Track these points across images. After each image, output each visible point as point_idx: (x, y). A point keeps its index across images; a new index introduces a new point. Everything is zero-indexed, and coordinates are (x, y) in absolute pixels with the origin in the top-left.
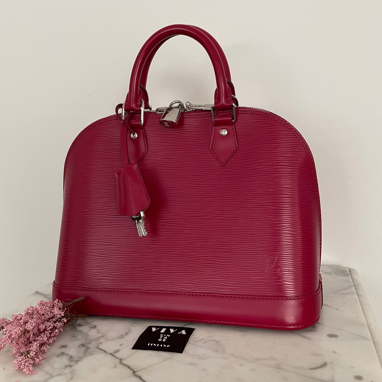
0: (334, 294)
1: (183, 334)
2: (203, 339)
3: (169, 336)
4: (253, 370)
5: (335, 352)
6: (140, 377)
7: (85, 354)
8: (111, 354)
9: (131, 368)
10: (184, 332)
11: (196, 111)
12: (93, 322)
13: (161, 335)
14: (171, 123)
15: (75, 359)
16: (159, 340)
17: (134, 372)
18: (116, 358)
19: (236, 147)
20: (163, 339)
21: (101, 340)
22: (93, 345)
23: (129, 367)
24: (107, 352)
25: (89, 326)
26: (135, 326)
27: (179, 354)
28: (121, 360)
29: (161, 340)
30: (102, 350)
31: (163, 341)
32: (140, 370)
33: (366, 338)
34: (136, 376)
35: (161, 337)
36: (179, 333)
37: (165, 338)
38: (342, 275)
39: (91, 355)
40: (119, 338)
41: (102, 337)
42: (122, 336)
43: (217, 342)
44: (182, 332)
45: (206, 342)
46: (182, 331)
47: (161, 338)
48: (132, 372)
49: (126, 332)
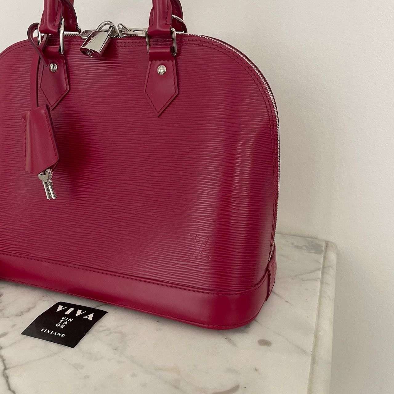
0: (293, 279)
2: (109, 329)
3: (71, 321)
4: (144, 385)
6: (7, 378)
9: (6, 362)
10: (91, 317)
11: (131, 37)
12: (3, 288)
14: (94, 53)
16: (56, 325)
17: (5, 369)
19: (175, 92)
20: (61, 324)
23: (3, 360)
27: (70, 348)
28: (1, 348)
29: (59, 326)
31: (61, 327)
32: (13, 367)
34: (4, 375)
35: (62, 321)
36: (84, 317)
37: (65, 323)
38: (314, 251)
40: (16, 316)
42: (22, 312)
43: (123, 335)
44: (88, 317)
45: (111, 333)
46: (90, 315)
47: (60, 322)
48: (3, 368)
49: (29, 308)
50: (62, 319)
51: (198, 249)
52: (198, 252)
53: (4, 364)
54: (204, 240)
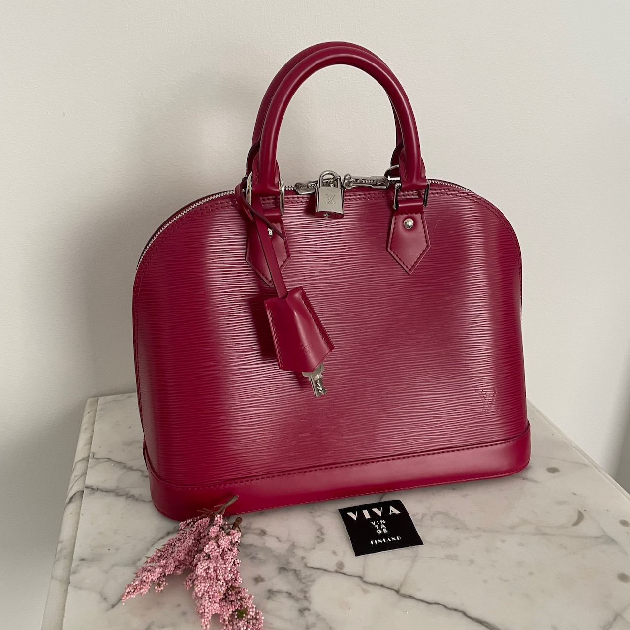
1: (396, 513)
3: (384, 522)
4: (521, 545)
5: (575, 494)
6: (411, 597)
7: (304, 583)
8: (336, 572)
9: (388, 585)
10: (393, 510)
13: (372, 522)
15: (301, 595)
16: (379, 533)
17: (397, 592)
18: (351, 576)
21: (300, 553)
22: (296, 565)
23: (382, 586)
24: (328, 570)
25: (255, 534)
26: (319, 516)
27: (421, 546)
28: (361, 578)
29: (381, 532)
30: (318, 569)
31: (385, 532)
32: (401, 585)
33: (586, 465)
34: (405, 596)
35: (377, 526)
36: (390, 513)
37: (382, 527)
39: (313, 581)
40: (320, 542)
41: (293, 546)
42: (319, 537)
43: (445, 514)
44: (392, 512)
45: (432, 517)
46: (391, 509)
48: (393, 592)
49: (318, 530)
50: (374, 524)
51: (487, 403)
52: (487, 406)
53: (388, 588)
54: (491, 393)
